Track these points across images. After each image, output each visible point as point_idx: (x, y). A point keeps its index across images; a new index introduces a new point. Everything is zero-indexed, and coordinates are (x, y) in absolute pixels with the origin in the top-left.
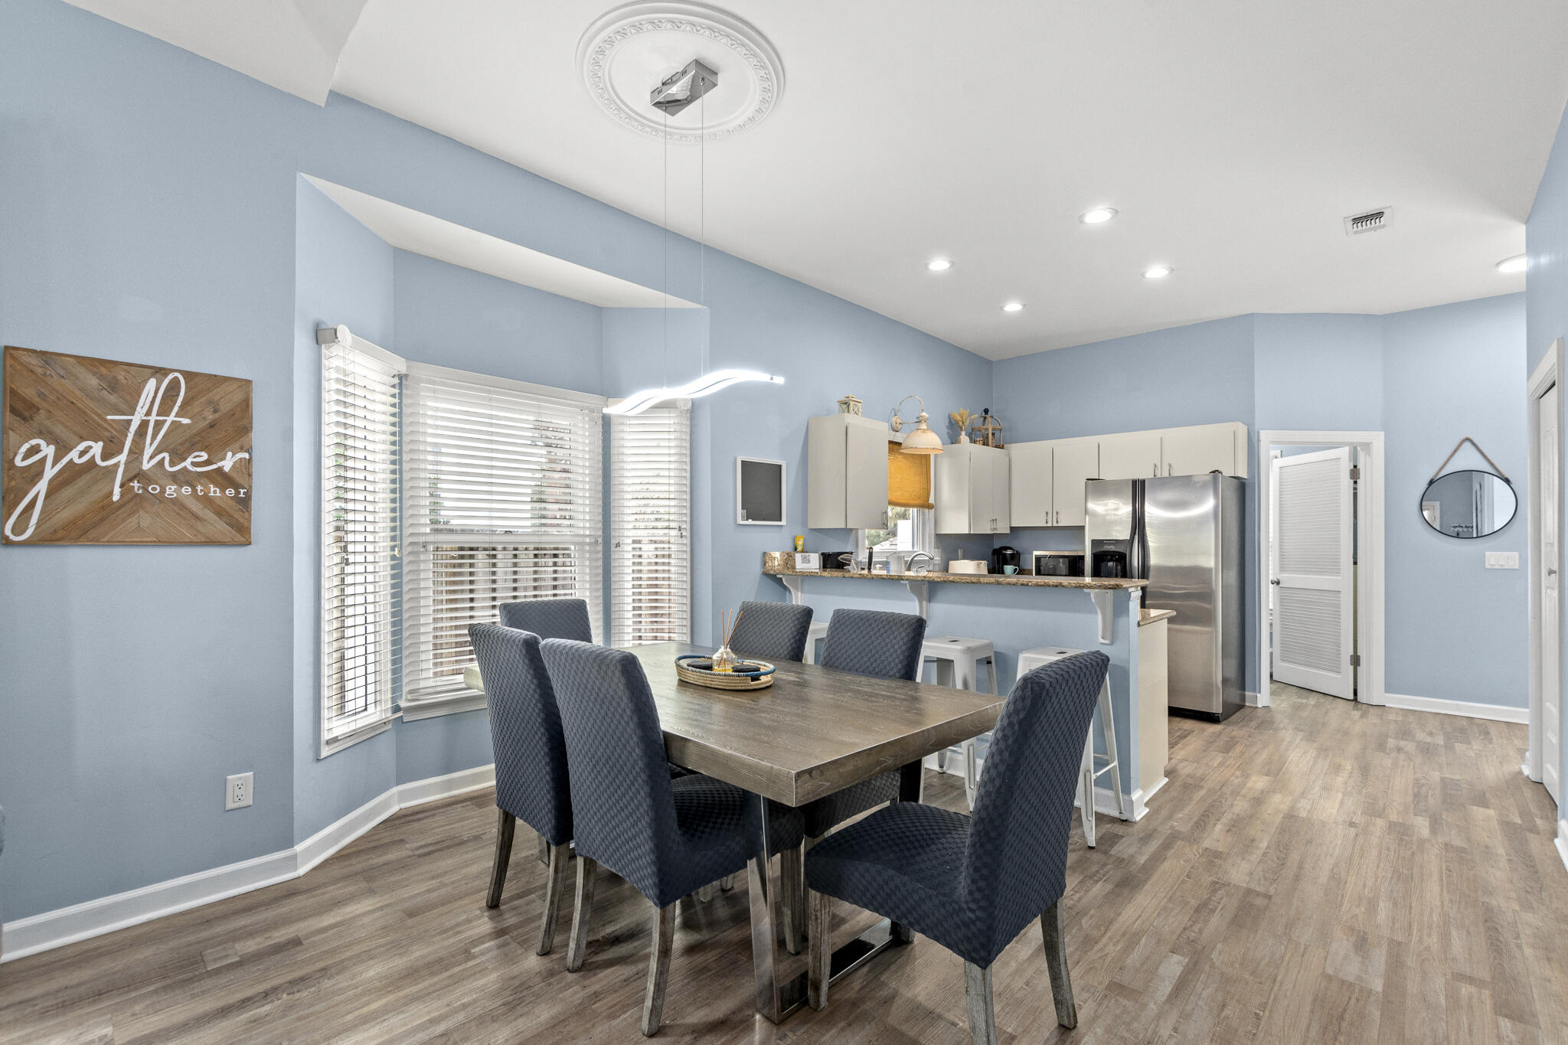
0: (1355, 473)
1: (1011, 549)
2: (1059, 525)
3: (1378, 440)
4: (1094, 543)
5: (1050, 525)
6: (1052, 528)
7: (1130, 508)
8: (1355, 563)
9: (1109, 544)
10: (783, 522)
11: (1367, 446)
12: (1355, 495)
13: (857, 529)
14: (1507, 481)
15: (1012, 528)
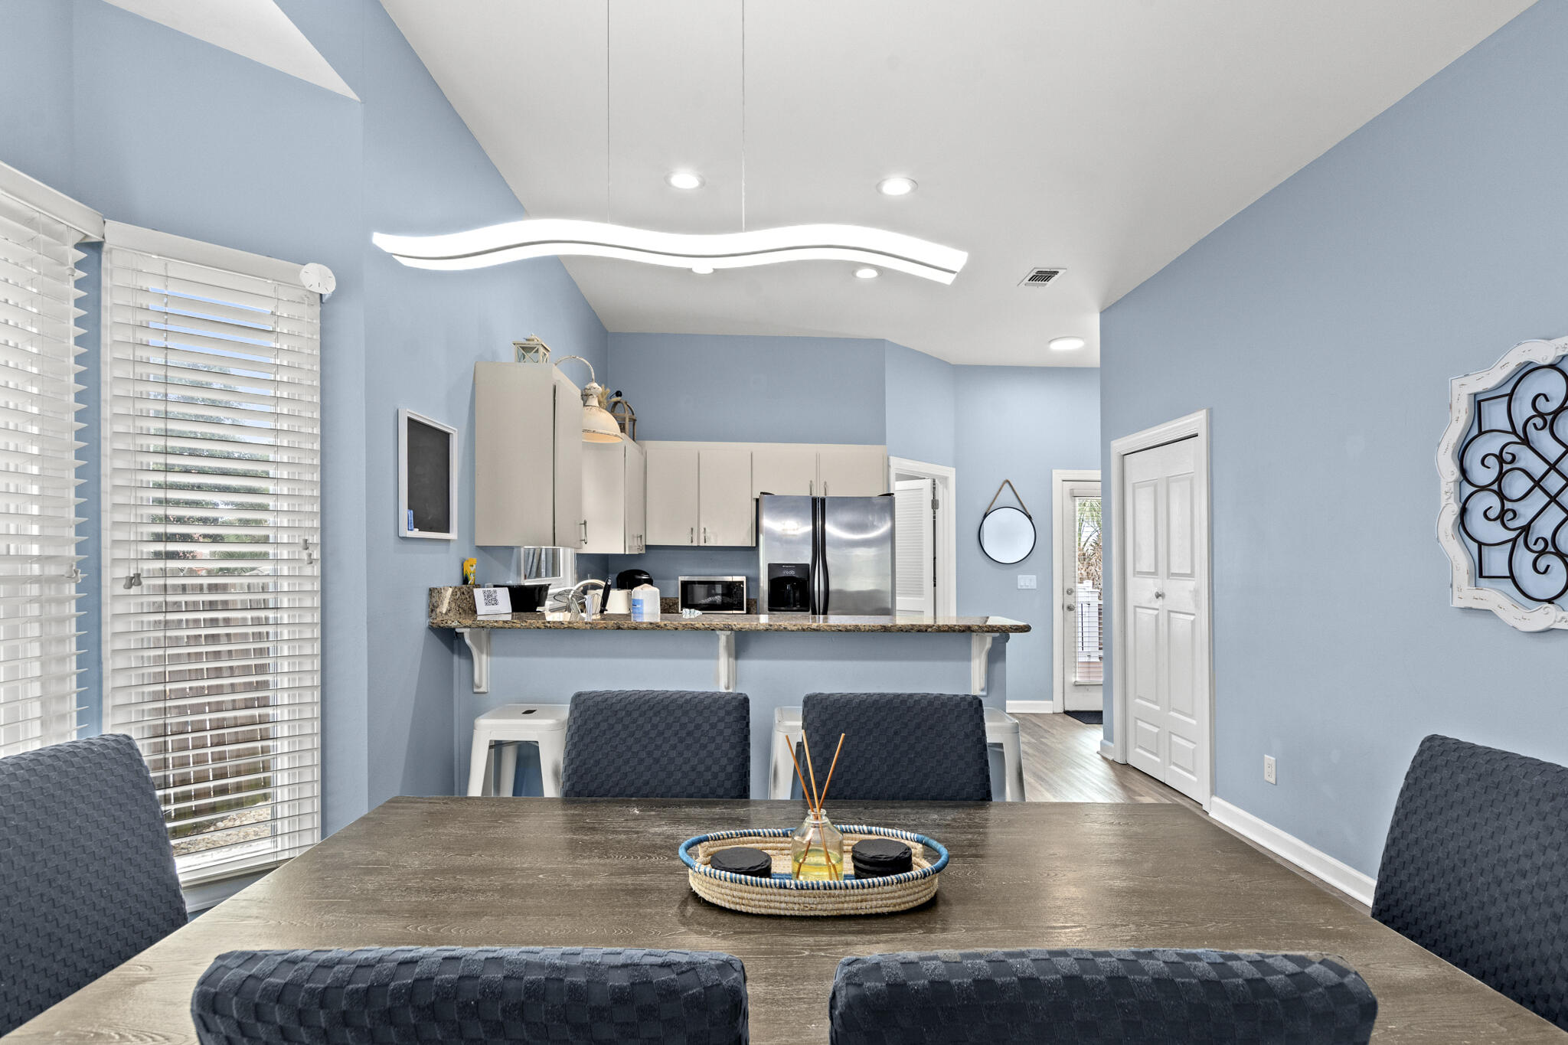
0: (935, 504)
1: (646, 573)
2: (707, 544)
3: (950, 473)
4: (772, 567)
5: (695, 544)
6: (699, 548)
7: (810, 528)
8: (935, 585)
9: (789, 569)
10: (452, 535)
11: (945, 479)
12: (934, 522)
13: (519, 547)
14: (1030, 517)
15: (648, 547)
